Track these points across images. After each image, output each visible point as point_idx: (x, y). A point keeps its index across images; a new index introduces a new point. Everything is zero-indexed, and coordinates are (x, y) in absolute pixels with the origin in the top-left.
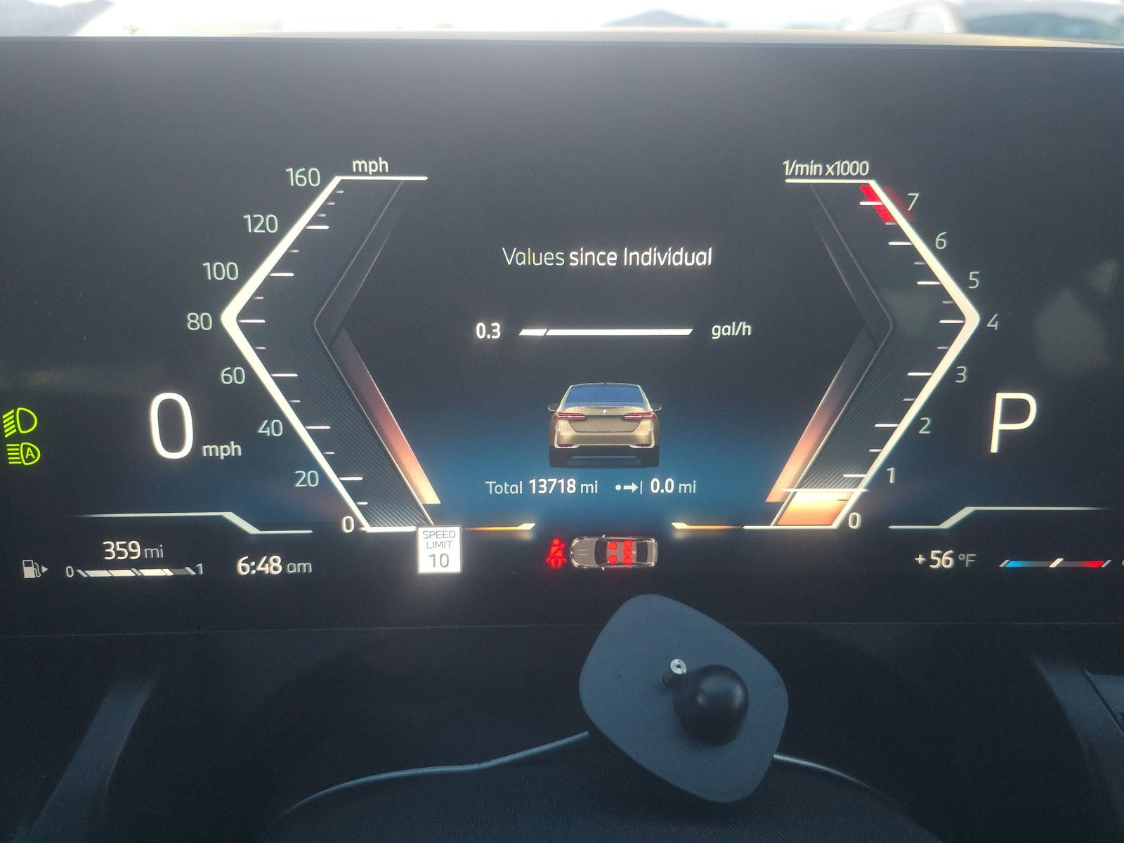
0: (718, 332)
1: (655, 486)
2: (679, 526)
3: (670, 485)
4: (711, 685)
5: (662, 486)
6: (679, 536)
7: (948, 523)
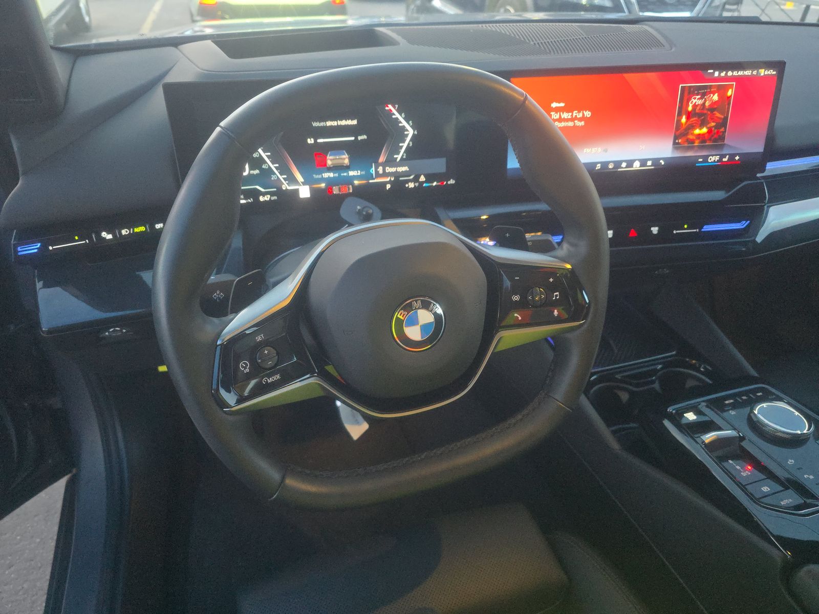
0: (360, 138)
1: (350, 173)
2: (356, 182)
4: (366, 210)
5: (352, 173)
6: (356, 184)
7: (412, 177)
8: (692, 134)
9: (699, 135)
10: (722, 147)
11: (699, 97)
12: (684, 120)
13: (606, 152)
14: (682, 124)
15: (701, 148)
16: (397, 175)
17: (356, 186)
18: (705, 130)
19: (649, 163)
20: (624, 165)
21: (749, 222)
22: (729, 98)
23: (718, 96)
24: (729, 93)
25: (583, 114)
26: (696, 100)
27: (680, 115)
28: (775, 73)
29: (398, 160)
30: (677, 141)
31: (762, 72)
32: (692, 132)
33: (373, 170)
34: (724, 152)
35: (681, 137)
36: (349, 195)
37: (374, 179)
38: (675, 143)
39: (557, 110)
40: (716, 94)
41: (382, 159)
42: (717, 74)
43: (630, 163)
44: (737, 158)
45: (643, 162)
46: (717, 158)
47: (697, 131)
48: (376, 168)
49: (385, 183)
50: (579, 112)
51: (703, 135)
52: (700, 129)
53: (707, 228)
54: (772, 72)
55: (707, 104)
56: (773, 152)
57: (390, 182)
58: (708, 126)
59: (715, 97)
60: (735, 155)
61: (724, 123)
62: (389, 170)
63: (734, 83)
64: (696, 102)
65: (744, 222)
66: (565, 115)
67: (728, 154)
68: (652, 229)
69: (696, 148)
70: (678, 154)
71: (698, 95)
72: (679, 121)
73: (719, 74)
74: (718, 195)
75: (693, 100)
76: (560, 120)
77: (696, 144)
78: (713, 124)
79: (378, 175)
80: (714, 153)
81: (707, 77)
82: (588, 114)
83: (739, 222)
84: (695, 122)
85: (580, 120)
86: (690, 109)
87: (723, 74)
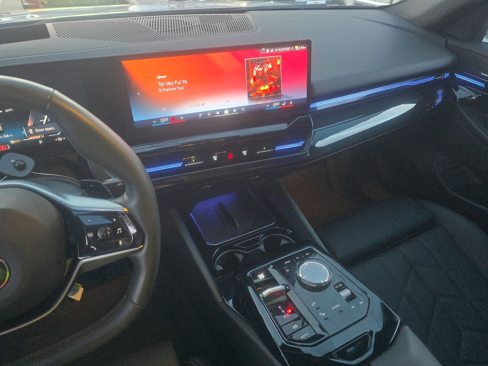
0: (7, 111)
1: (5, 136)
2: (11, 142)
3: (8, 136)
4: (18, 162)
5: (6, 136)
6: (12, 143)
7: (59, 134)
8: (260, 90)
9: (264, 90)
10: (280, 96)
11: (259, 66)
12: (252, 82)
13: (204, 105)
14: (251, 84)
15: (267, 98)
16: (46, 134)
17: (13, 145)
18: (267, 87)
19: (235, 110)
20: (218, 113)
21: (304, 142)
22: (279, 65)
23: (271, 65)
24: (279, 62)
25: (182, 82)
26: (257, 68)
27: (249, 79)
28: (305, 48)
29: (44, 123)
30: (250, 95)
31: (297, 48)
32: (259, 89)
33: (24, 132)
34: (282, 100)
35: (253, 93)
36: (8, 151)
37: (27, 138)
38: (249, 97)
39: (162, 80)
40: (270, 64)
41: (30, 124)
42: (268, 51)
43: (222, 111)
44: (291, 103)
45: (231, 110)
46: (278, 104)
47: (262, 88)
48: (27, 131)
49: (38, 140)
50: (178, 81)
51: (267, 90)
52: (264, 87)
53: (278, 148)
54: (303, 48)
55: (265, 70)
56: (313, 97)
57: (41, 139)
58: (269, 84)
59: (270, 66)
60: (290, 101)
61: (278, 82)
62: (37, 130)
63: (281, 56)
64: (258, 70)
65: (301, 142)
66: (169, 84)
67: (284, 101)
68: (243, 152)
69: (264, 99)
70: (252, 103)
71: (258, 65)
72: (249, 82)
73: (270, 51)
74: (284, 126)
75: (255, 68)
76: (166, 87)
77: (263, 96)
78: (272, 83)
79: (29, 135)
80: (275, 101)
81: (262, 53)
82: (185, 82)
83: (298, 142)
84: (259, 82)
85: (180, 86)
86: (255, 74)
87: (272, 51)
